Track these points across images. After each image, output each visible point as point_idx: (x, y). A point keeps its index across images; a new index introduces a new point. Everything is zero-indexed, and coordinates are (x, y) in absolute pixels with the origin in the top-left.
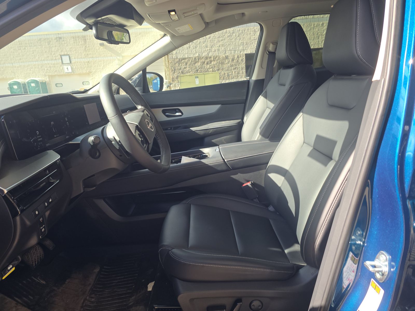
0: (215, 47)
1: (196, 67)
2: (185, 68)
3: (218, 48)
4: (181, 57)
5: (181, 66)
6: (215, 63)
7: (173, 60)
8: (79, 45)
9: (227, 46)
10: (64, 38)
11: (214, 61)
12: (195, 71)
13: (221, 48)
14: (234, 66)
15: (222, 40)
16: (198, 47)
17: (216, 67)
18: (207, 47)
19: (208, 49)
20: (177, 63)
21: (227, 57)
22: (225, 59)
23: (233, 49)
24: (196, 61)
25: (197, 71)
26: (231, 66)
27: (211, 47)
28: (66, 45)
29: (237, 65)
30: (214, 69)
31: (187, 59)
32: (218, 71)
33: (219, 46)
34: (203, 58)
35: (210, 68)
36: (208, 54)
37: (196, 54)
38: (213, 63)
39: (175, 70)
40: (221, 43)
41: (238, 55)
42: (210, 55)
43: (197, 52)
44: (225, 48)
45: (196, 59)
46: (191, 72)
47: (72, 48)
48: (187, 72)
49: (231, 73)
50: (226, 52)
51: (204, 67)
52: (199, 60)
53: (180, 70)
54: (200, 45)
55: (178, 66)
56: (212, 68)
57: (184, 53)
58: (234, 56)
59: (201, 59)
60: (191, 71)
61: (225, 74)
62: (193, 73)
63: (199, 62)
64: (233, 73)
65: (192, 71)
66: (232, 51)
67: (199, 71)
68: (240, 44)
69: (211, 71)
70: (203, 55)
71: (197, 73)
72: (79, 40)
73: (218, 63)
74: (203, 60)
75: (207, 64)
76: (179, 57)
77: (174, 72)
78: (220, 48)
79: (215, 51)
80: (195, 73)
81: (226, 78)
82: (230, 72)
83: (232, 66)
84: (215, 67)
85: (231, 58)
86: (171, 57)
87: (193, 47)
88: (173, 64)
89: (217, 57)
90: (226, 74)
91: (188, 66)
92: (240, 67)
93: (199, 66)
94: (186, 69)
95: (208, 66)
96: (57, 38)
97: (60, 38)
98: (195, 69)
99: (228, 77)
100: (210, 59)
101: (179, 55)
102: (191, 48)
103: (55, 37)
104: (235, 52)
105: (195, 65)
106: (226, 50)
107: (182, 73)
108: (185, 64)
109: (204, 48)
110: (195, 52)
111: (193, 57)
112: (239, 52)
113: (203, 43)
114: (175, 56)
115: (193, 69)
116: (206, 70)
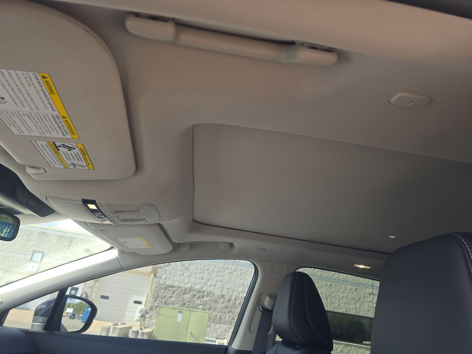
0: (211, 280)
1: (183, 299)
2: (171, 297)
3: (215, 283)
4: (170, 284)
5: (167, 293)
6: (208, 299)
7: (159, 285)
8: (61, 245)
9: (225, 282)
10: (48, 235)
11: (207, 296)
12: (181, 304)
13: (219, 284)
14: (229, 308)
15: (221, 276)
16: (193, 276)
17: (208, 305)
18: (202, 278)
19: (204, 281)
20: (163, 289)
21: (223, 296)
22: (220, 297)
23: (231, 288)
24: (185, 291)
25: (184, 304)
26: (225, 308)
27: (208, 280)
28: (46, 242)
29: (233, 308)
30: (205, 308)
31: (176, 287)
32: (209, 310)
33: (217, 281)
34: (195, 290)
35: (200, 305)
36: (202, 288)
37: (188, 284)
38: (205, 298)
39: (158, 296)
40: (219, 278)
41: (236, 296)
42: (204, 289)
43: (190, 282)
44: (223, 285)
45: (187, 289)
46: (176, 305)
47: (51, 246)
48: (171, 304)
49: (224, 317)
50: (222, 290)
51: (194, 301)
52: (190, 291)
53: (164, 298)
54: (196, 274)
55: (163, 293)
56: (203, 304)
57: (175, 280)
58: (231, 296)
59: (192, 291)
60: (176, 303)
61: (216, 316)
62: (179, 307)
63: (190, 294)
64: (227, 317)
65: (178, 303)
66: (231, 290)
67: (186, 305)
68: (240, 284)
69: (200, 308)
70: (196, 287)
71: (183, 307)
72: (64, 240)
73: (211, 300)
74: (195, 293)
75: (199, 298)
76: (167, 283)
77: (156, 300)
78: (217, 283)
79: (211, 286)
81: (217, 321)
82: (223, 315)
83: (227, 307)
84: (206, 304)
85: (228, 298)
86: (158, 281)
87: (187, 275)
88: (157, 289)
89: (211, 293)
90: (218, 317)
91: (175, 295)
92: (236, 312)
93: (188, 299)
94: (171, 299)
95: (199, 300)
96: (41, 232)
97: (45, 234)
98: (182, 302)
99: (219, 320)
100: (203, 294)
101: (169, 280)
102: (184, 276)
104: (234, 292)
105: (184, 296)
106: (223, 287)
107: (166, 303)
108: (172, 292)
109: (199, 279)
110: (187, 281)
111: (183, 287)
112: (238, 293)
113: (200, 274)
114: (164, 281)
115: (180, 302)
116: (195, 305)
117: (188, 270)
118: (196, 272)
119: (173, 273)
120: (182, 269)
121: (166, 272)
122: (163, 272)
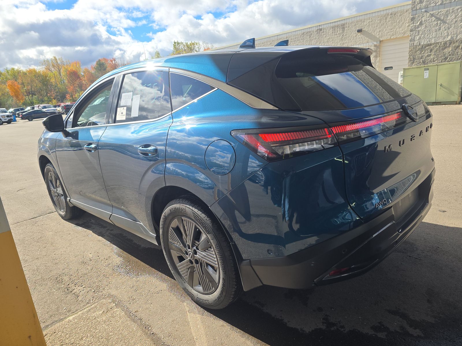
1: (444, 54)
2: (429, 55)
4: (426, 43)
5: (423, 53)
7: (414, 48)
8: (336, 35)
10: (324, 30)
12: (442, 60)
16: (452, 27)
20: (418, 50)
24: (445, 45)
25: (446, 58)
28: (325, 36)
31: (433, 44)
34: (457, 41)
37: (447, 37)
39: (414, 59)
43: (449, 34)
45: (446, 43)
46: (436, 62)
47: (329, 38)
48: (431, 61)
51: (457, 53)
52: (450, 43)
53: (421, 59)
54: (456, 24)
55: (420, 54)
57: (431, 37)
59: (454, 43)
60: (436, 60)
62: (439, 63)
63: (451, 47)
65: (438, 59)
67: (448, 59)
70: (458, 38)
71: (444, 62)
72: (337, 29)
74: (457, 44)
76: (422, 44)
77: (413, 62)
80: (442, 62)
86: (411, 44)
87: (445, 28)
88: (413, 52)
91: (433, 53)
94: (429, 58)
96: (317, 30)
97: (321, 30)
98: (442, 57)
101: (423, 40)
102: (441, 30)
103: (317, 29)
105: (444, 51)
107: (424, 62)
108: (429, 50)
110: (446, 34)
111: (442, 42)
114: (418, 42)
115: (440, 57)
116: (459, 56)
117: (444, 22)
118: (456, 21)
119: (427, 31)
120: (437, 23)
121: (419, 33)
122: (415, 34)
